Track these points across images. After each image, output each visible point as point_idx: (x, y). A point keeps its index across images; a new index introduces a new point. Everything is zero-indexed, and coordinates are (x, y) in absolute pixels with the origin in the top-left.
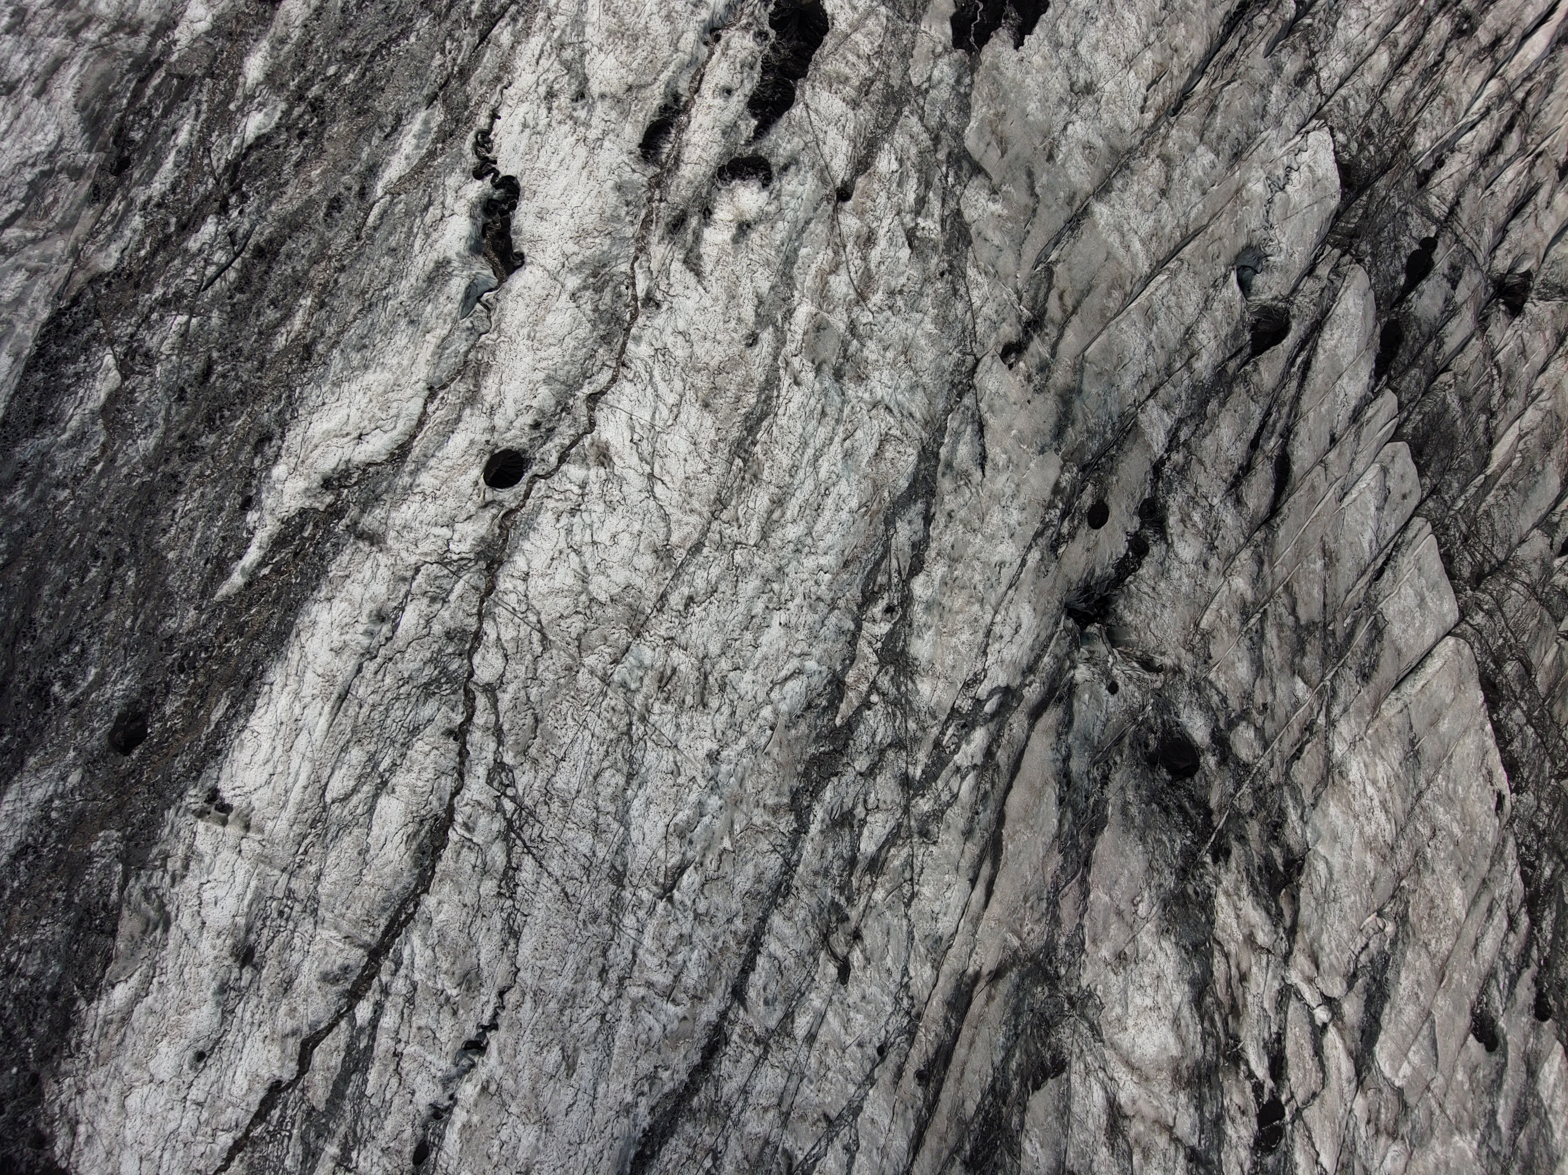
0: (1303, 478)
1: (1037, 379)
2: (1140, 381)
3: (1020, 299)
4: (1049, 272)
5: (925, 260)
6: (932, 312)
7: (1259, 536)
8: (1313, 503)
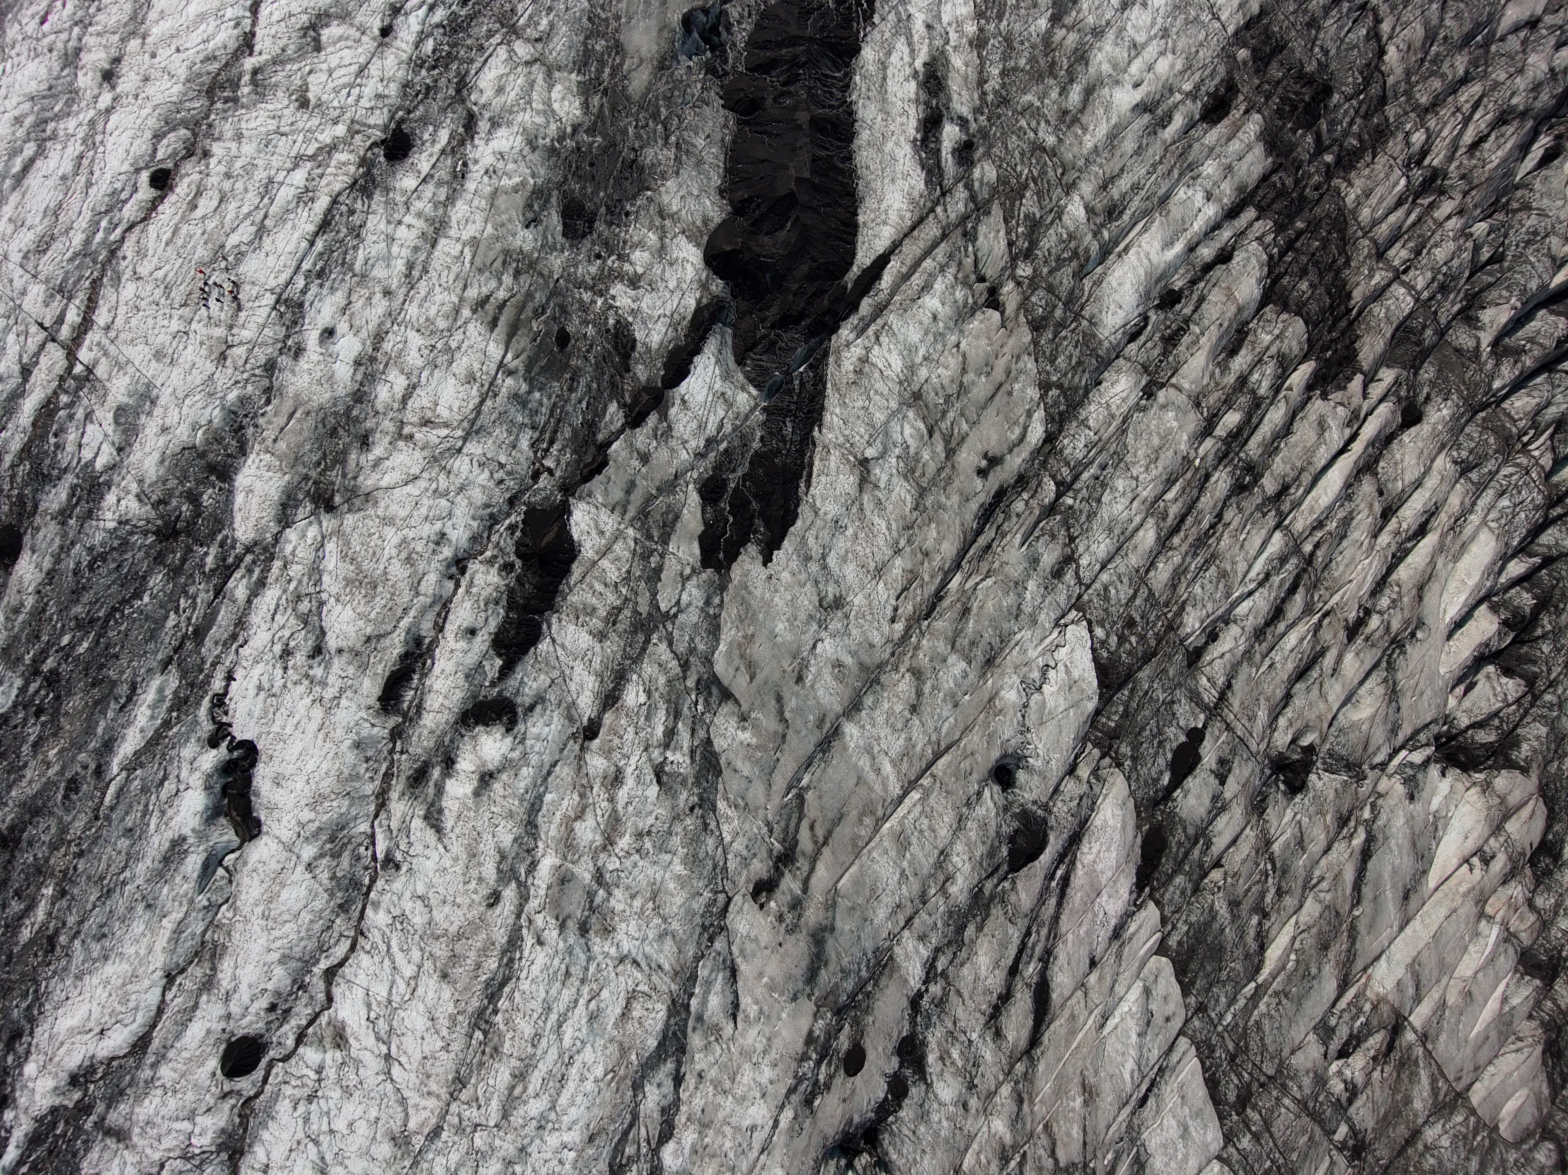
0: (1063, 1006)
1: (789, 918)
2: (894, 913)
3: (771, 831)
4: (800, 799)
5: (674, 796)
6: (682, 851)
7: (1020, 1068)
8: (1073, 1033)
